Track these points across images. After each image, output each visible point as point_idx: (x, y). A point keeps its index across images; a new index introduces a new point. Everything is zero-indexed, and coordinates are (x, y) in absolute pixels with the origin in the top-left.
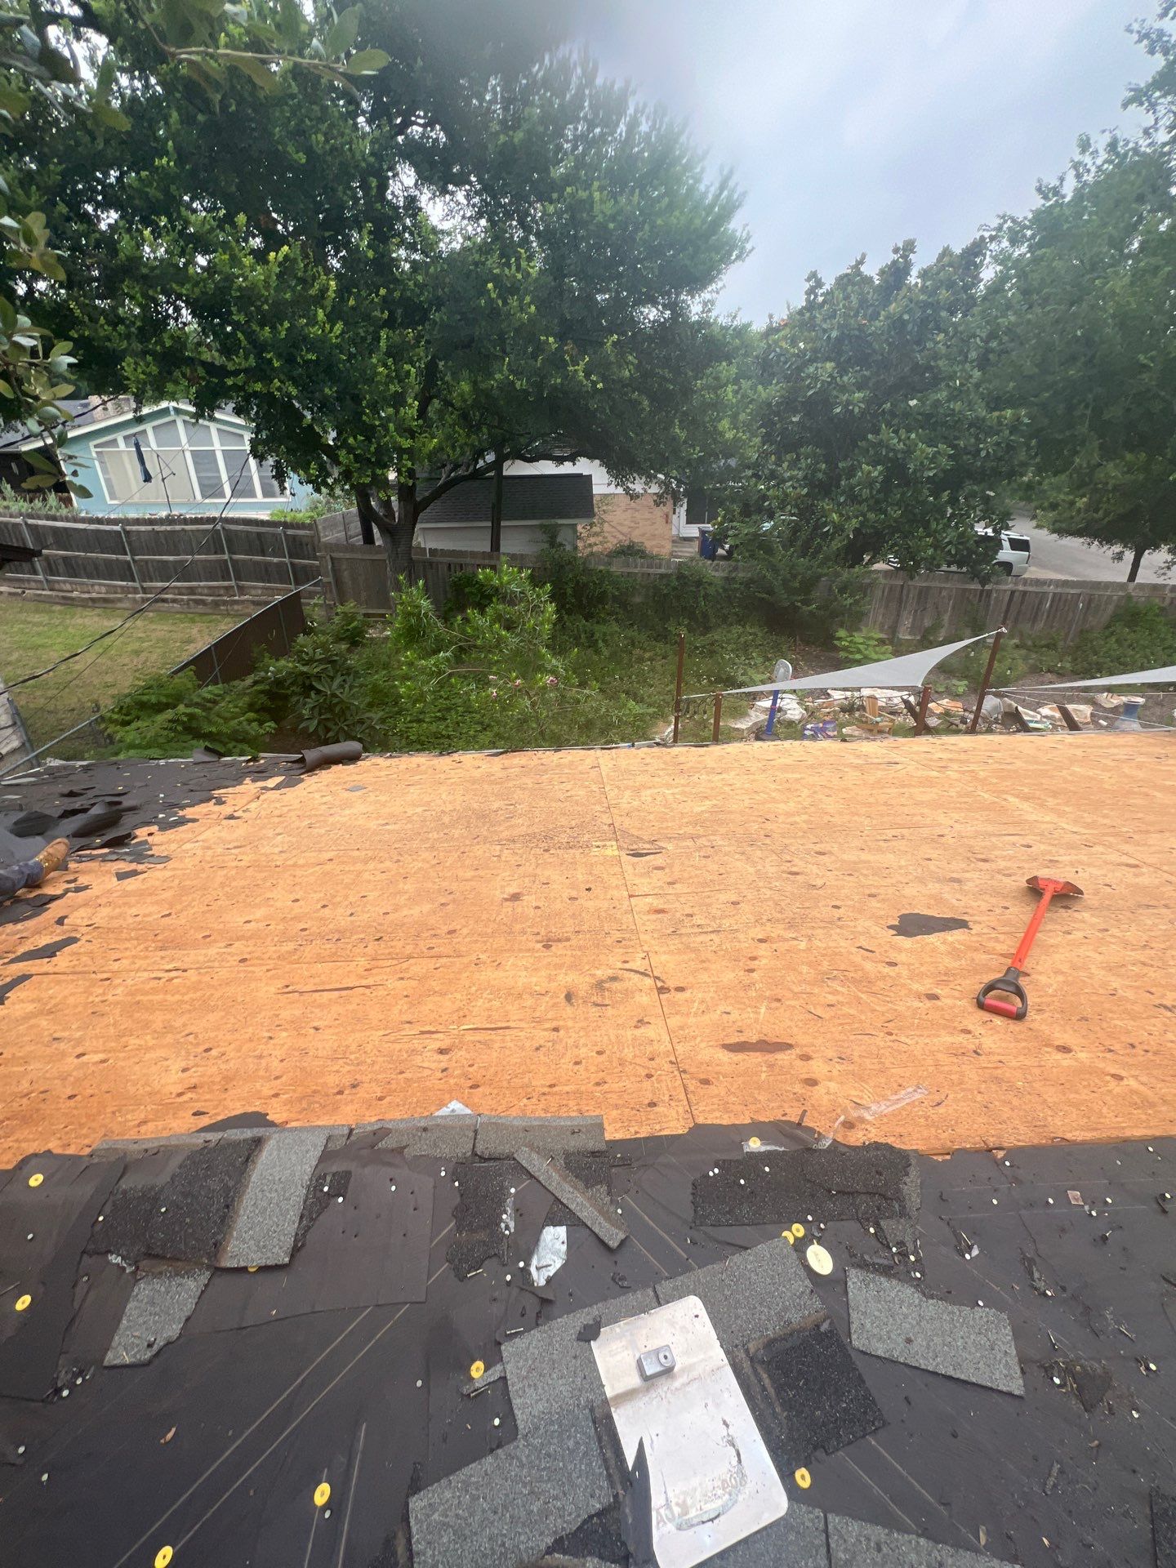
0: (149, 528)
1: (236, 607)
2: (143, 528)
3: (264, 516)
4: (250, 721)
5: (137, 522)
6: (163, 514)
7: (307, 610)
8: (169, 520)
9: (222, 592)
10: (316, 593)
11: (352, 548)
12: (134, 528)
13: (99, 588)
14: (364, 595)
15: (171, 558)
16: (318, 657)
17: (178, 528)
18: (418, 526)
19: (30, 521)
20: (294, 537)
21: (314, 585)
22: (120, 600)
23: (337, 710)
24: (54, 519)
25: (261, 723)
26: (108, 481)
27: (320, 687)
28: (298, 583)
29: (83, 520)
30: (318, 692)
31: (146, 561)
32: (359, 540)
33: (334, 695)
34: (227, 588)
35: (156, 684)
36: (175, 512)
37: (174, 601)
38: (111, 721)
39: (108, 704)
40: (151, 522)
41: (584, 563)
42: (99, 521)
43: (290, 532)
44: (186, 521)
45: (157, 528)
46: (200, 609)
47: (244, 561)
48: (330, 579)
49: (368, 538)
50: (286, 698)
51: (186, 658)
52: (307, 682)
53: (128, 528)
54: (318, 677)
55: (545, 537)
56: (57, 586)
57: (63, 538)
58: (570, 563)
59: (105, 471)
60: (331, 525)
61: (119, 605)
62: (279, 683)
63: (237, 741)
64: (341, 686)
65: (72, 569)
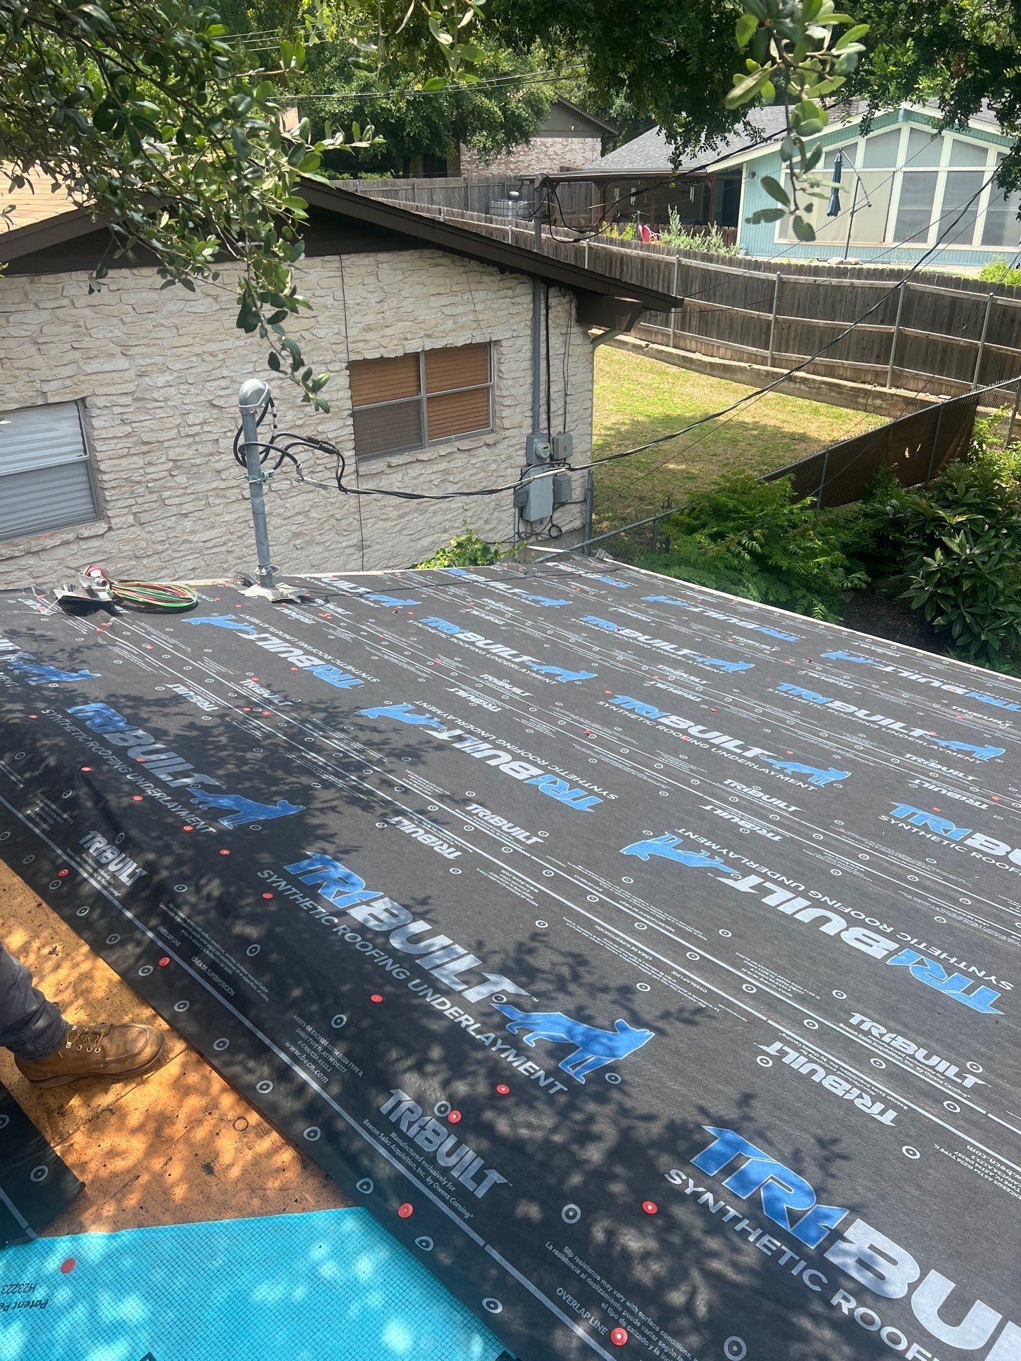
0: (812, 279)
1: (878, 402)
3: (969, 272)
5: (801, 270)
6: (833, 262)
7: (981, 423)
9: (869, 378)
10: (1006, 399)
13: (724, 352)
15: (823, 323)
20: (1006, 309)
21: (1009, 386)
22: (740, 369)
28: (982, 380)
31: (790, 324)
34: (877, 373)
36: (851, 259)
37: (805, 381)
38: (676, 524)
40: (816, 271)
42: (757, 266)
43: (1001, 300)
44: (859, 273)
45: (821, 280)
46: (833, 397)
47: (916, 337)
51: (789, 462)
53: (786, 277)
56: (682, 344)
61: (739, 377)
65: (707, 324)
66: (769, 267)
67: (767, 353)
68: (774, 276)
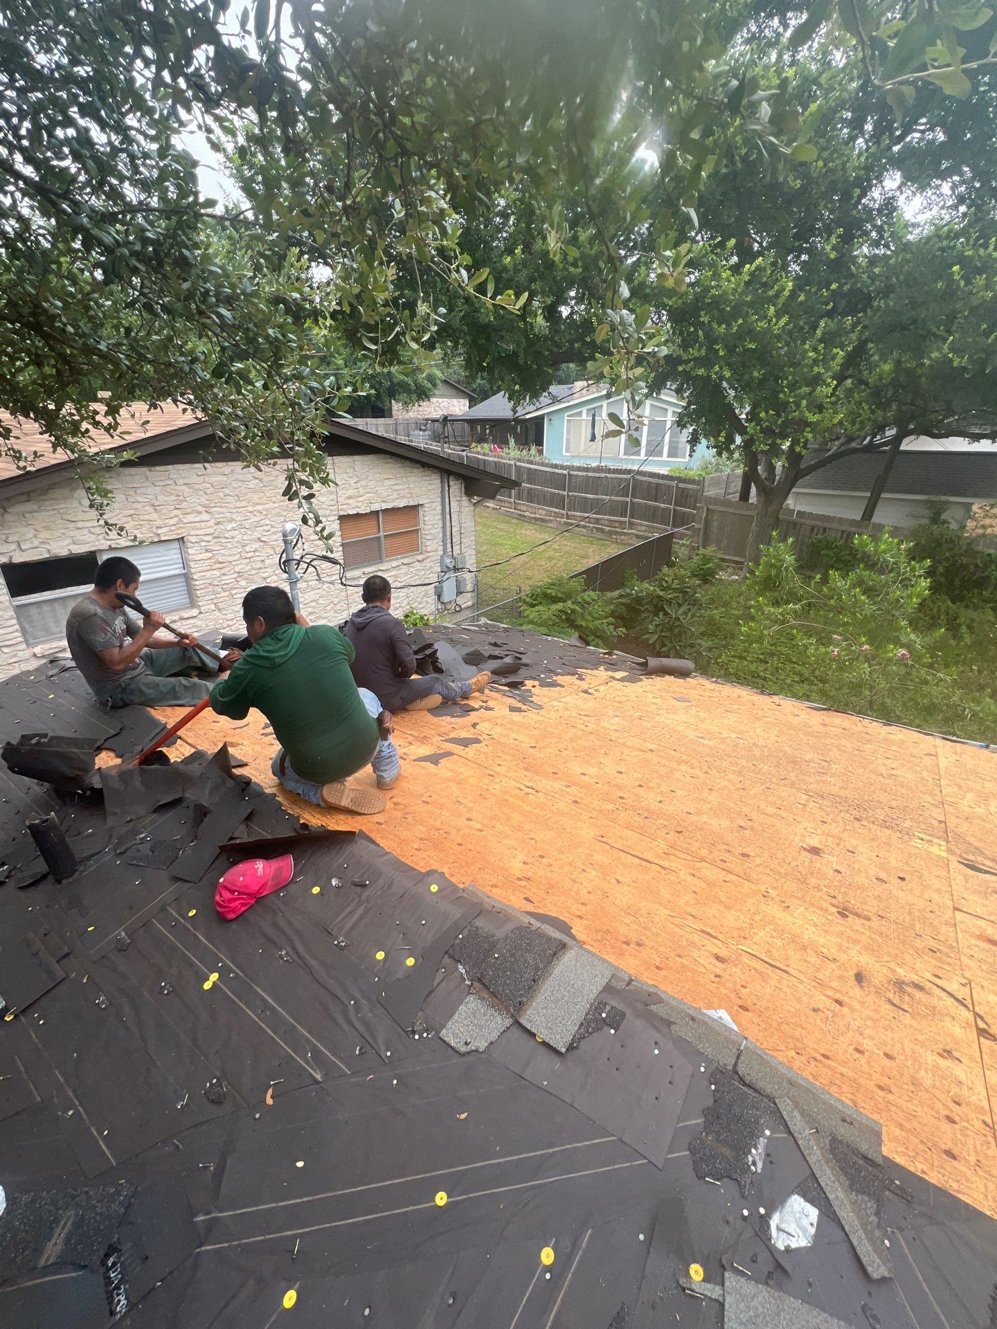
0: (585, 474)
1: (623, 537)
2: (581, 474)
3: (664, 471)
4: (609, 624)
5: (579, 469)
6: (594, 465)
7: (675, 548)
8: (598, 469)
9: (617, 525)
10: (686, 535)
11: (728, 503)
12: (575, 473)
13: (541, 511)
14: (725, 542)
15: (592, 496)
16: (674, 586)
17: (603, 475)
18: (794, 490)
19: (518, 464)
20: (683, 490)
21: (687, 529)
22: (551, 521)
23: (676, 631)
24: (531, 463)
25: (616, 628)
26: (568, 440)
27: (669, 611)
28: (674, 526)
29: (547, 465)
30: (666, 614)
31: (575, 497)
32: (736, 497)
33: (677, 619)
34: (621, 522)
35: (558, 583)
36: (603, 464)
37: (584, 527)
38: (525, 602)
39: (527, 589)
40: (587, 470)
41: (969, 544)
42: (556, 466)
43: (681, 485)
44: (610, 471)
45: (590, 474)
46: (599, 535)
47: (640, 504)
48: (702, 526)
49: (745, 495)
50: (639, 612)
51: (581, 568)
52: (660, 604)
53: (572, 473)
54: (669, 602)
55: (927, 513)
56: (519, 507)
57: (532, 476)
58: (952, 541)
59: (568, 433)
60: (716, 482)
61: (550, 525)
62: (638, 600)
63: (597, 637)
64: (686, 614)
65: (531, 497)
66: (563, 467)
67: (564, 512)
68: (565, 472)
